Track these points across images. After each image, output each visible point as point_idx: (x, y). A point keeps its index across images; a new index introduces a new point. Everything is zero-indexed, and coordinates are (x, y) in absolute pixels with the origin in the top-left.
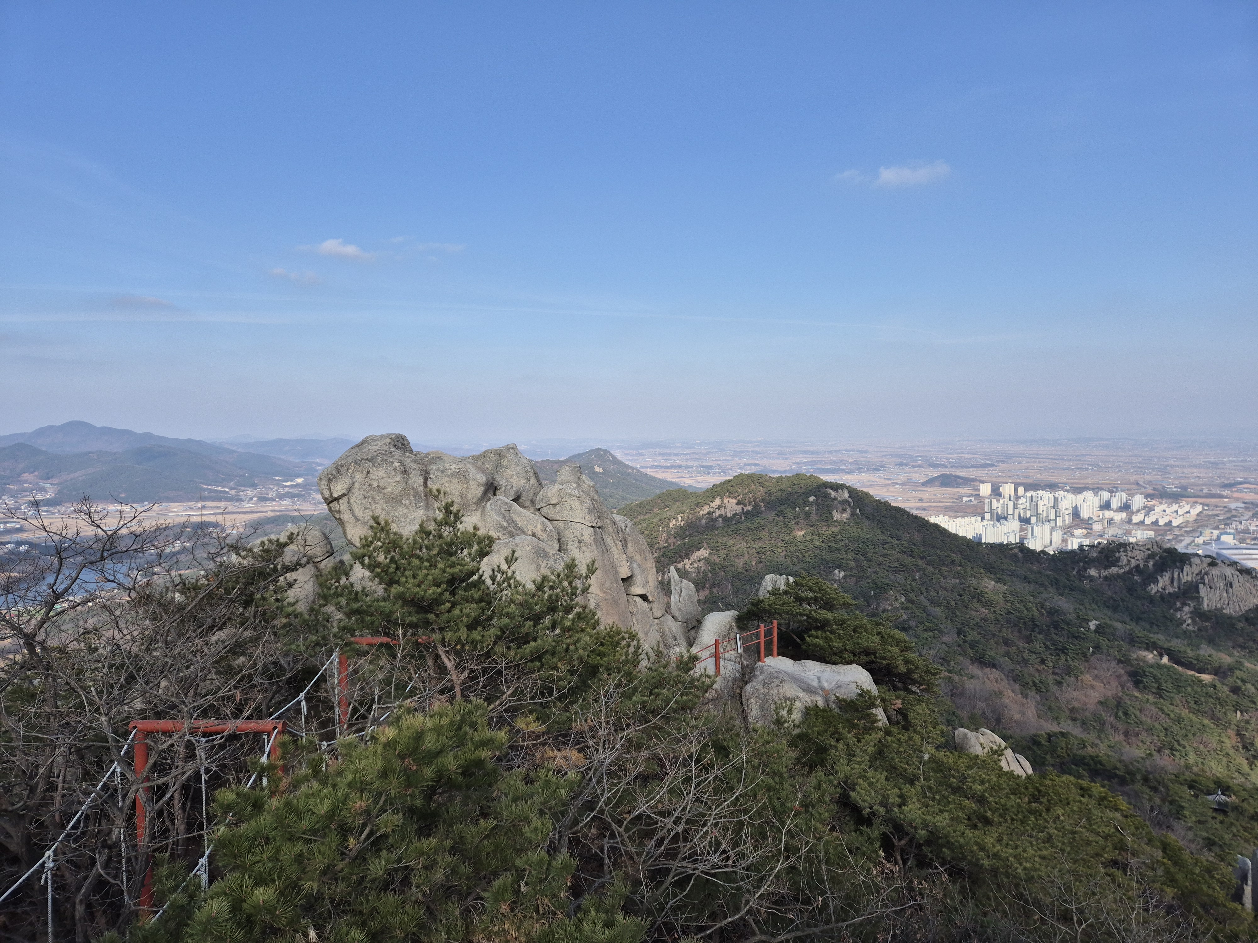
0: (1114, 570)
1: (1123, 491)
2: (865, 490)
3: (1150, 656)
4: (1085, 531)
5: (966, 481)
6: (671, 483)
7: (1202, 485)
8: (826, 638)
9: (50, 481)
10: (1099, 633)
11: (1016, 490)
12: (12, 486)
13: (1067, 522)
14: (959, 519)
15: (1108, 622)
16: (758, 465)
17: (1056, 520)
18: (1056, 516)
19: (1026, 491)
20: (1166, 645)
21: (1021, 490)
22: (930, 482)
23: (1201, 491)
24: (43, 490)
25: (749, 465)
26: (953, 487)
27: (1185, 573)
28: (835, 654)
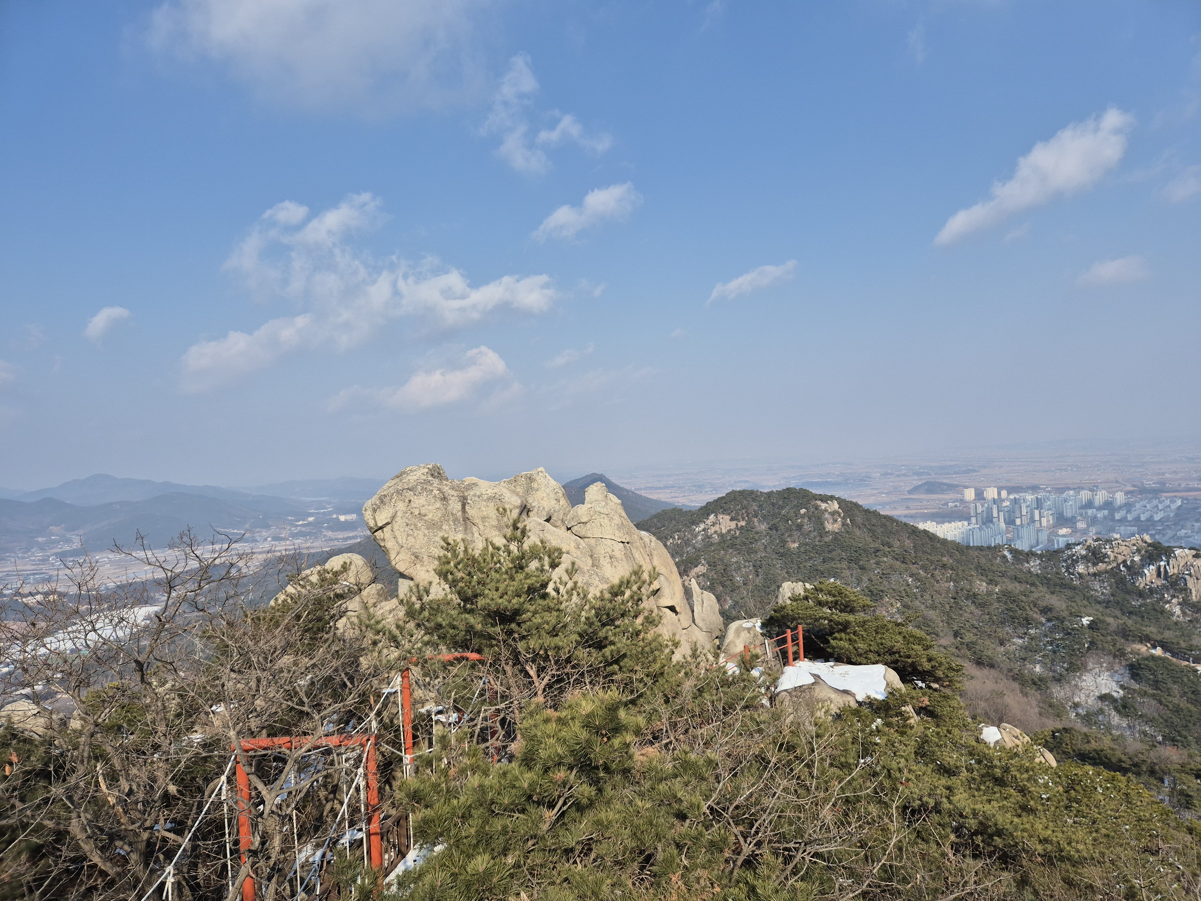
0: (1101, 566)
1: (1104, 489)
2: (854, 500)
3: (1143, 649)
4: (1069, 530)
5: (951, 487)
6: (665, 503)
7: (1179, 479)
8: (850, 640)
9: (76, 532)
10: (1093, 629)
11: (999, 494)
12: (40, 539)
13: (1051, 522)
14: (947, 524)
15: (1102, 618)
16: (748, 482)
17: (1040, 521)
18: (1040, 517)
19: (1009, 494)
20: (1159, 637)
21: (1004, 494)
22: (915, 490)
23: (1180, 485)
24: (69, 541)
25: (739, 482)
26: (938, 493)
27: (1171, 566)
28: (860, 655)
